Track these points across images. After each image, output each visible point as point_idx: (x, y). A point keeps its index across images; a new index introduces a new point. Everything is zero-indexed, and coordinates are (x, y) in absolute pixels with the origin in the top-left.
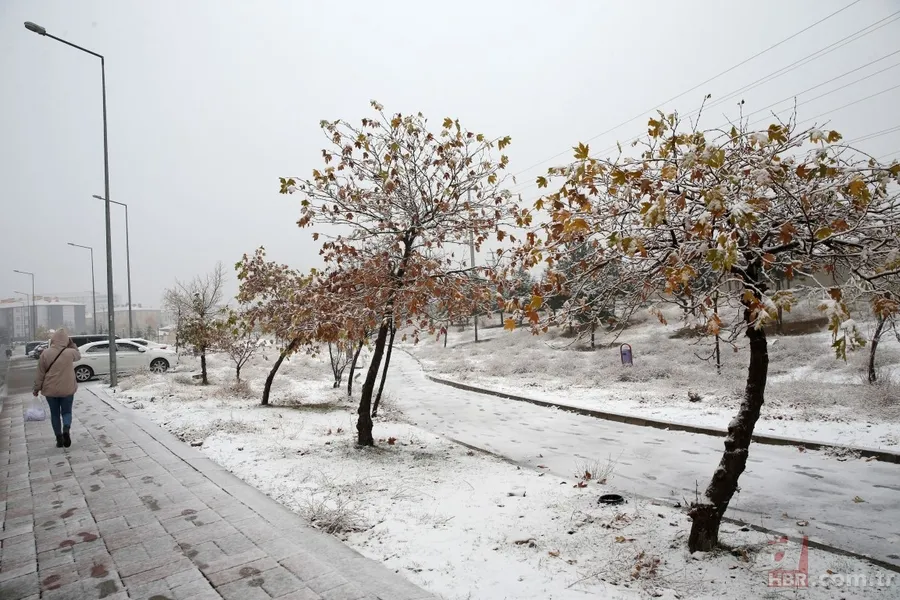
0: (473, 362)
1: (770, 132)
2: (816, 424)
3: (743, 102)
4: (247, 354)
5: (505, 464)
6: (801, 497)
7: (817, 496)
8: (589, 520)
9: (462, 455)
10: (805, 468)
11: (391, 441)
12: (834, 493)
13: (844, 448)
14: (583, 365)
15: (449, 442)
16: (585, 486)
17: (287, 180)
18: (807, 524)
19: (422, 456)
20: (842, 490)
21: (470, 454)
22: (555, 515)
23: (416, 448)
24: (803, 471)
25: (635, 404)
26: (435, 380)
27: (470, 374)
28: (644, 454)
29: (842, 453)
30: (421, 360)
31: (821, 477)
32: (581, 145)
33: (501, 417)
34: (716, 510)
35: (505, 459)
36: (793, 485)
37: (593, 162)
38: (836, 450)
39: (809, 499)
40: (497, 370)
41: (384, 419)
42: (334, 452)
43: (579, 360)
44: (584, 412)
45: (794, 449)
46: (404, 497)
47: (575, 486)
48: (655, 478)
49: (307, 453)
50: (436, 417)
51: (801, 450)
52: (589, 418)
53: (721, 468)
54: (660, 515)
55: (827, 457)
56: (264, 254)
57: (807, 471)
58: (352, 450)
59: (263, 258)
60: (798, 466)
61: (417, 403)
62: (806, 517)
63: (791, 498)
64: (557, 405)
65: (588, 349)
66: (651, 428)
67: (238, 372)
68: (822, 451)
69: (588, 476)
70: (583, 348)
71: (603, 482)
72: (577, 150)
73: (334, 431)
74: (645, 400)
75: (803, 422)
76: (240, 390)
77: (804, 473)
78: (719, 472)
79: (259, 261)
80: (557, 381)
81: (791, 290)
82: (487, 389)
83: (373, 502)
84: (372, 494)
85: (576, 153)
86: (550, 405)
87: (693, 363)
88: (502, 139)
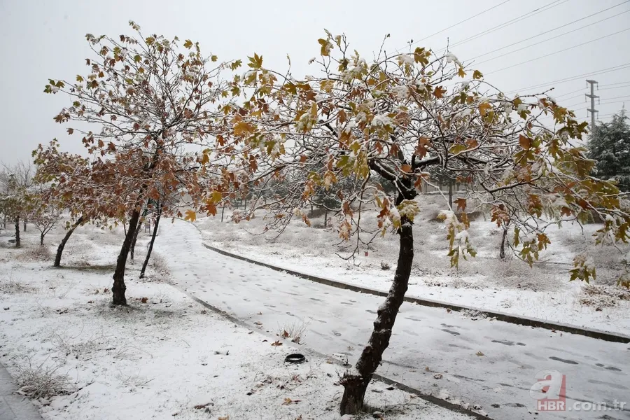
0: (239, 233)
1: (415, 55)
2: (461, 290)
3: (412, 41)
4: (50, 225)
5: (228, 322)
6: (441, 352)
7: (453, 351)
8: (269, 381)
9: (197, 313)
10: (449, 326)
11: (144, 300)
12: (464, 348)
13: (476, 311)
14: (316, 238)
15: (192, 301)
16: (281, 344)
17: (56, 82)
18: (441, 376)
19: (165, 314)
20: (471, 345)
21: (204, 312)
22: (244, 375)
23: (162, 307)
24: (447, 329)
25: (343, 270)
26: (208, 247)
27: (234, 243)
28: (338, 313)
29: (475, 314)
30: (203, 231)
31: (459, 334)
32: (256, 56)
33: (244, 279)
34: (362, 381)
35: (229, 317)
36: (438, 342)
37: (265, 72)
38: (471, 312)
39: (446, 353)
40: (254, 241)
41: (149, 280)
42: (91, 311)
43: (314, 235)
44: (305, 277)
45: (444, 310)
46: (125, 356)
47: (272, 345)
48: (340, 335)
49: (66, 312)
50: (195, 278)
51: (449, 311)
52: (308, 281)
53: (369, 345)
54: (328, 375)
55: (465, 317)
56: (58, 146)
57: (450, 329)
58: (107, 308)
59: (57, 149)
60: (444, 325)
61: (186, 265)
62: (441, 370)
63: (435, 353)
64: (286, 271)
65: (322, 227)
66: (349, 291)
67: (42, 239)
68: (462, 312)
69: (286, 335)
70: (318, 226)
71: (296, 341)
72: (251, 59)
73: (101, 291)
74: (350, 268)
75: (453, 289)
76: (40, 253)
77: (447, 331)
78: (368, 348)
79: (55, 151)
80: (294, 251)
81: (460, 191)
82: (241, 255)
83: (95, 362)
84: (100, 353)
85: (250, 62)
86: (282, 270)
87: (391, 239)
88: (234, 62)
